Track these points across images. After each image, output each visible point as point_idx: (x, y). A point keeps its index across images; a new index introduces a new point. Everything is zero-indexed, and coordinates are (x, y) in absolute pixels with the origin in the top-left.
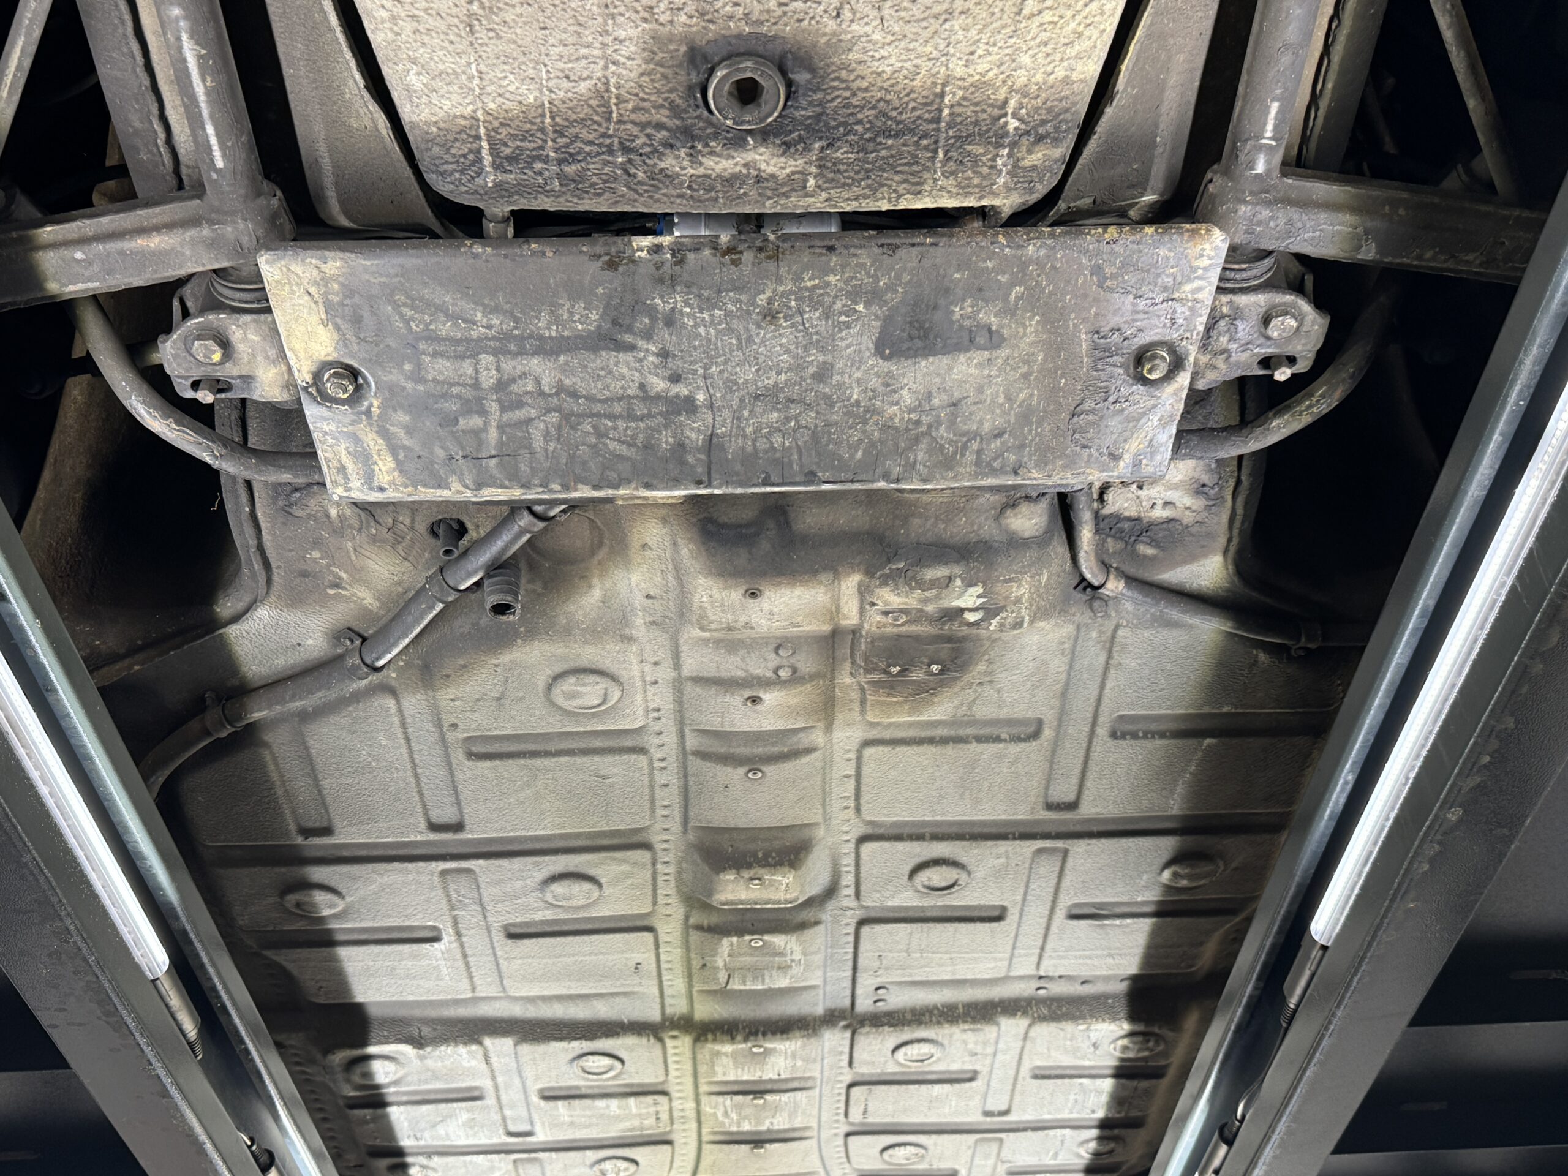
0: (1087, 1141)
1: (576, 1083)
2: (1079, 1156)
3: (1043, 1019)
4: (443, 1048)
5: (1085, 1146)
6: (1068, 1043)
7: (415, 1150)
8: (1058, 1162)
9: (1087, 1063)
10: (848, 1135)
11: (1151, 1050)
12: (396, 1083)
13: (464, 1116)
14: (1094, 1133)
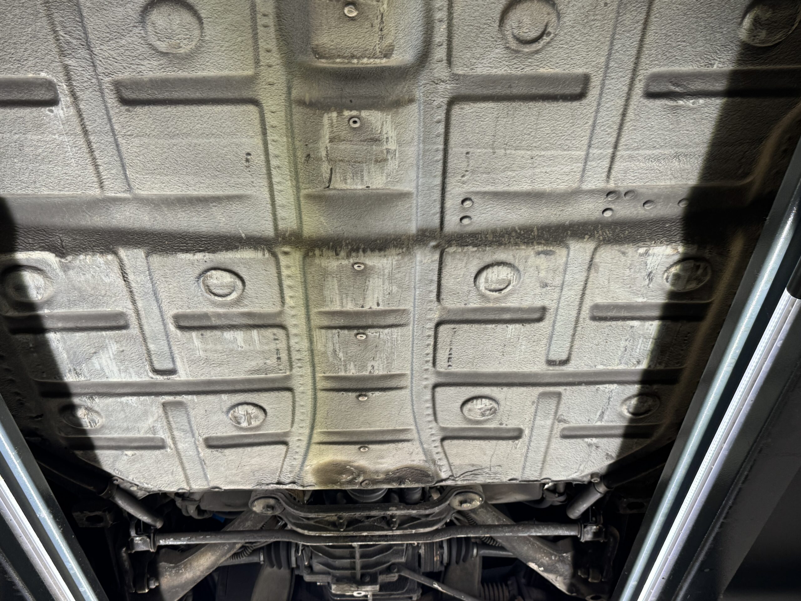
0: (629, 398)
1: (205, 310)
2: (621, 415)
3: (608, 241)
4: (82, 257)
5: (628, 402)
6: (627, 272)
7: (79, 391)
8: (603, 424)
9: (640, 300)
10: (435, 386)
11: (699, 280)
12: (49, 302)
13: (114, 348)
14: (635, 389)
